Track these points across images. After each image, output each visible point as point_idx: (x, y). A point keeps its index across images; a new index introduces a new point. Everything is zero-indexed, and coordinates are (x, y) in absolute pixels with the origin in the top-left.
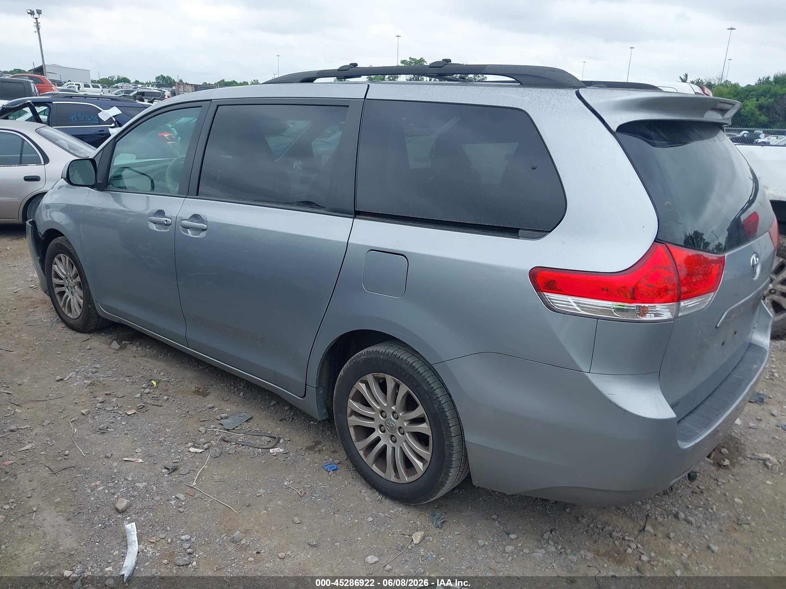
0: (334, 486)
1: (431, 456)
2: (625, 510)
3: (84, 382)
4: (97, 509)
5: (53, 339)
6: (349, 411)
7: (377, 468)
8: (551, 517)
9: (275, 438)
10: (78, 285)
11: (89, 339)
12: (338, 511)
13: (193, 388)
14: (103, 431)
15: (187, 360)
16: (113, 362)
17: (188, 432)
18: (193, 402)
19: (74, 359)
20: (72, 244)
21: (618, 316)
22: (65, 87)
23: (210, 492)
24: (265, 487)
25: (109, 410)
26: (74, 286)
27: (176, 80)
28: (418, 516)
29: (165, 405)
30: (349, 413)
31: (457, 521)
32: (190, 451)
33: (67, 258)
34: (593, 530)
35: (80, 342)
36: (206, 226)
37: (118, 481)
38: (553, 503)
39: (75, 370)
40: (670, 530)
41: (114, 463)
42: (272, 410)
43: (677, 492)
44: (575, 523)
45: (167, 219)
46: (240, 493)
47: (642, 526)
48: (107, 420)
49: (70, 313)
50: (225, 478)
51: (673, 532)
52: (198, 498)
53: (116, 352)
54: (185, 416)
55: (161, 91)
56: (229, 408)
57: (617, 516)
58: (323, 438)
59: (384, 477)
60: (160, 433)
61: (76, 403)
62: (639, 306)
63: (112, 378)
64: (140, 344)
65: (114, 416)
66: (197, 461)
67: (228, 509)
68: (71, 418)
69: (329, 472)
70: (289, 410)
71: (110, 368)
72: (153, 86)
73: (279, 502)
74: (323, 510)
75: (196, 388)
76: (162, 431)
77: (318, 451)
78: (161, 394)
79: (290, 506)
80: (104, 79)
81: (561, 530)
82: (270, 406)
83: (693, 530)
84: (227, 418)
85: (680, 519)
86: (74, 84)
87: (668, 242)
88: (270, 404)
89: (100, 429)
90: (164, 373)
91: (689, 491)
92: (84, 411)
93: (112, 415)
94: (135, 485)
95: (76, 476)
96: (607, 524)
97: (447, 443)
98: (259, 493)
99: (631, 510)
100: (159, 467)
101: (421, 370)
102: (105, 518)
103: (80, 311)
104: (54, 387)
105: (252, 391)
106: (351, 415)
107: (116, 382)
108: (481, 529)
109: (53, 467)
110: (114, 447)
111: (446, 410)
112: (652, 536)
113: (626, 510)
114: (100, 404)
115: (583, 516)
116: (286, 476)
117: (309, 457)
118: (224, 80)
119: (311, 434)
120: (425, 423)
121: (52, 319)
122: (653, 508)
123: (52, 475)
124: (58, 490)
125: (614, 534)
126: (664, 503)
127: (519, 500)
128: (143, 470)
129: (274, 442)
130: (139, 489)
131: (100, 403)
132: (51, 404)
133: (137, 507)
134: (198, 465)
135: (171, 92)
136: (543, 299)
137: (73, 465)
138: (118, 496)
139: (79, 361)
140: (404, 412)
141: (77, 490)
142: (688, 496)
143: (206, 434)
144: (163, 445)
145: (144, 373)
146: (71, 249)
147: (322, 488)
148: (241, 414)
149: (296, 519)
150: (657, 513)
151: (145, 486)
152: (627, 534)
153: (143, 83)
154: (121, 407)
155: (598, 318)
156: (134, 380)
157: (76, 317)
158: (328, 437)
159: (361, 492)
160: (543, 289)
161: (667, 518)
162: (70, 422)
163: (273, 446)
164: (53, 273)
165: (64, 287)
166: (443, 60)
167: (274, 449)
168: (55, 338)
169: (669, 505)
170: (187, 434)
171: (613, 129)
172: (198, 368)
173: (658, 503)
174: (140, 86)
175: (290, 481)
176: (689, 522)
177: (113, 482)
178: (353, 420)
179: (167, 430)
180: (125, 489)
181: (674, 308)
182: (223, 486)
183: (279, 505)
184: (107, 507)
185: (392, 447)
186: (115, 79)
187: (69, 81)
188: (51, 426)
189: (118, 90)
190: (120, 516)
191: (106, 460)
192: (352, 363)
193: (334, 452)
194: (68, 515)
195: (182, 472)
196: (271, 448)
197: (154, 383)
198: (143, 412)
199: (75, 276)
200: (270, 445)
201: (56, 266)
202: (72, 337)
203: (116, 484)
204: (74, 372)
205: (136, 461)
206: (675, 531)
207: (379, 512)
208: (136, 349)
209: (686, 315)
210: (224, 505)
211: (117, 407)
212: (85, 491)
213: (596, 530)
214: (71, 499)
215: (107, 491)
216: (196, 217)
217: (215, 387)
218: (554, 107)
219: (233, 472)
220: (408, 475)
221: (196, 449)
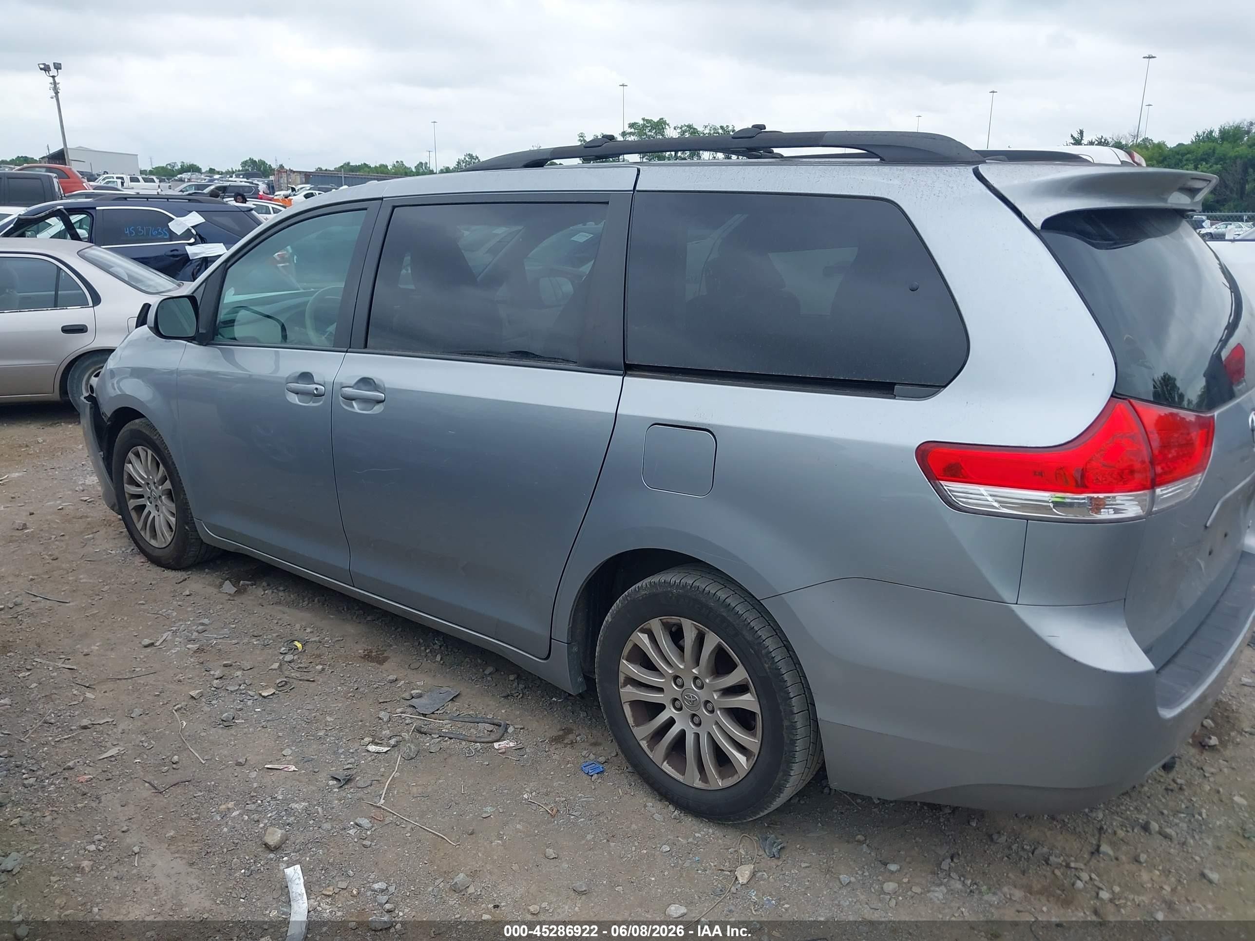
0: (602, 798)
1: (759, 745)
2: (1064, 821)
3: (188, 646)
4: (235, 846)
5: (130, 581)
6: (622, 678)
7: (670, 767)
8: (949, 836)
9: (500, 726)
10: (167, 495)
11: (186, 579)
12: (613, 836)
13: (360, 651)
14: (227, 724)
15: (345, 607)
16: (229, 614)
17: (361, 721)
18: (364, 674)
19: (166, 611)
20: (158, 430)
21: (1059, 514)
22: (100, 182)
23: (408, 814)
24: (494, 803)
25: (232, 690)
26: (160, 497)
27: (274, 166)
28: (741, 841)
29: (320, 679)
30: (622, 681)
31: (802, 847)
32: (368, 751)
33: (150, 452)
34: (1017, 853)
35: (173, 585)
36: (383, 395)
37: (262, 801)
38: (949, 813)
39: (170, 629)
40: (1139, 851)
41: (251, 774)
42: (489, 681)
43: (1143, 790)
44: (987, 844)
45: (318, 386)
46: (455, 813)
47: (1094, 846)
48: (232, 706)
49: (154, 539)
50: (428, 791)
51: (1142, 852)
52: (390, 825)
53: (231, 598)
54: (354, 696)
55: (252, 183)
56: (421, 681)
57: (1052, 830)
58: (575, 722)
59: (682, 781)
60: (318, 724)
61: (180, 681)
62: (1091, 498)
63: (230, 640)
64: (268, 585)
65: (241, 699)
66: (382, 766)
67: (440, 839)
68: (174, 704)
69: (592, 776)
70: (516, 680)
71: (225, 624)
72: (238, 176)
73: (518, 826)
74: (589, 837)
75: (365, 650)
76: (321, 721)
77: (569, 744)
78: (311, 663)
79: (536, 831)
80: (159, 167)
81: (967, 856)
82: (485, 675)
83: (1174, 848)
84: (420, 696)
85: (1153, 832)
86: (115, 178)
87: (1132, 397)
88: (485, 672)
89: (223, 721)
90: (312, 630)
91: (1160, 788)
92: (193, 693)
93: (239, 698)
94: (290, 806)
95: (195, 795)
96: (1038, 843)
97: (786, 723)
98: (486, 812)
99: (1075, 821)
100: (323, 777)
101: (740, 609)
102: (249, 860)
103: (171, 535)
104: (142, 657)
105: (454, 652)
106: (625, 685)
107: (236, 646)
108: (841, 857)
109: (156, 782)
110: (248, 748)
111: (783, 671)
112: (1112, 860)
113: (1066, 820)
114: (218, 681)
115: (999, 833)
116: (525, 784)
117: (557, 754)
118: (349, 163)
119: (556, 718)
120: (749, 694)
121: (123, 549)
122: (1108, 817)
123: (156, 794)
124: (169, 819)
125: (1052, 859)
126: (1124, 808)
127: (895, 811)
128: (298, 783)
129: (499, 732)
130: (297, 813)
131: (217, 679)
132: (140, 683)
133: (297, 841)
134: (384, 772)
135: (268, 184)
136: (940, 491)
137: (188, 779)
138: (265, 824)
139: (175, 614)
140: (712, 677)
141: (199, 817)
142: (1160, 796)
143: (390, 722)
144: (325, 742)
145: (281, 630)
146: (155, 438)
147: (585, 801)
148: (442, 689)
149: (550, 852)
150: (1114, 824)
151: (304, 808)
152: (1073, 859)
153: (222, 172)
154: (250, 685)
155: (1027, 519)
156: (266, 642)
157: (164, 546)
158: (582, 721)
159: (645, 806)
160: (939, 476)
161: (1131, 831)
162: (174, 711)
163: (498, 738)
164: (125, 477)
165: (143, 499)
166: (754, 126)
167: (500, 743)
168: (133, 580)
169: (1133, 811)
170: (360, 723)
171: (1035, 226)
172: (365, 619)
173: (1114, 808)
174: (217, 176)
175: (532, 793)
176: (1167, 837)
177: (254, 803)
178: (629, 693)
179: (329, 719)
180: (275, 812)
181: (1146, 500)
182: (427, 804)
183: (518, 831)
184: (250, 843)
185: (695, 733)
186: (177, 168)
187: (105, 172)
188: (146, 718)
189: (185, 185)
190: (272, 855)
191: (238, 768)
192: (626, 602)
193: (595, 744)
194: (191, 857)
195: (361, 784)
196: (495, 742)
197: (299, 645)
198: (287, 692)
199: (163, 481)
200: (493, 737)
201: (131, 465)
202: (158, 577)
203: (260, 806)
204: (169, 632)
205: (286, 769)
206: (1147, 851)
207: (678, 837)
208: (263, 593)
209: (1163, 510)
210: (433, 833)
211: (245, 685)
212: (212, 819)
213: (1022, 853)
214: (191, 832)
215: (246, 818)
216: (366, 382)
217: (396, 648)
218: (940, 195)
219: (440, 781)
220: (722, 777)
221: (378, 747)
